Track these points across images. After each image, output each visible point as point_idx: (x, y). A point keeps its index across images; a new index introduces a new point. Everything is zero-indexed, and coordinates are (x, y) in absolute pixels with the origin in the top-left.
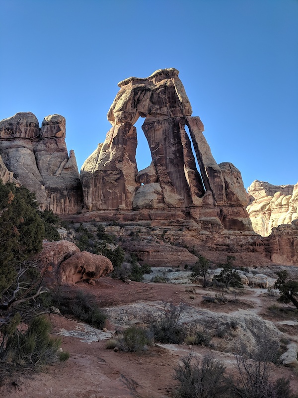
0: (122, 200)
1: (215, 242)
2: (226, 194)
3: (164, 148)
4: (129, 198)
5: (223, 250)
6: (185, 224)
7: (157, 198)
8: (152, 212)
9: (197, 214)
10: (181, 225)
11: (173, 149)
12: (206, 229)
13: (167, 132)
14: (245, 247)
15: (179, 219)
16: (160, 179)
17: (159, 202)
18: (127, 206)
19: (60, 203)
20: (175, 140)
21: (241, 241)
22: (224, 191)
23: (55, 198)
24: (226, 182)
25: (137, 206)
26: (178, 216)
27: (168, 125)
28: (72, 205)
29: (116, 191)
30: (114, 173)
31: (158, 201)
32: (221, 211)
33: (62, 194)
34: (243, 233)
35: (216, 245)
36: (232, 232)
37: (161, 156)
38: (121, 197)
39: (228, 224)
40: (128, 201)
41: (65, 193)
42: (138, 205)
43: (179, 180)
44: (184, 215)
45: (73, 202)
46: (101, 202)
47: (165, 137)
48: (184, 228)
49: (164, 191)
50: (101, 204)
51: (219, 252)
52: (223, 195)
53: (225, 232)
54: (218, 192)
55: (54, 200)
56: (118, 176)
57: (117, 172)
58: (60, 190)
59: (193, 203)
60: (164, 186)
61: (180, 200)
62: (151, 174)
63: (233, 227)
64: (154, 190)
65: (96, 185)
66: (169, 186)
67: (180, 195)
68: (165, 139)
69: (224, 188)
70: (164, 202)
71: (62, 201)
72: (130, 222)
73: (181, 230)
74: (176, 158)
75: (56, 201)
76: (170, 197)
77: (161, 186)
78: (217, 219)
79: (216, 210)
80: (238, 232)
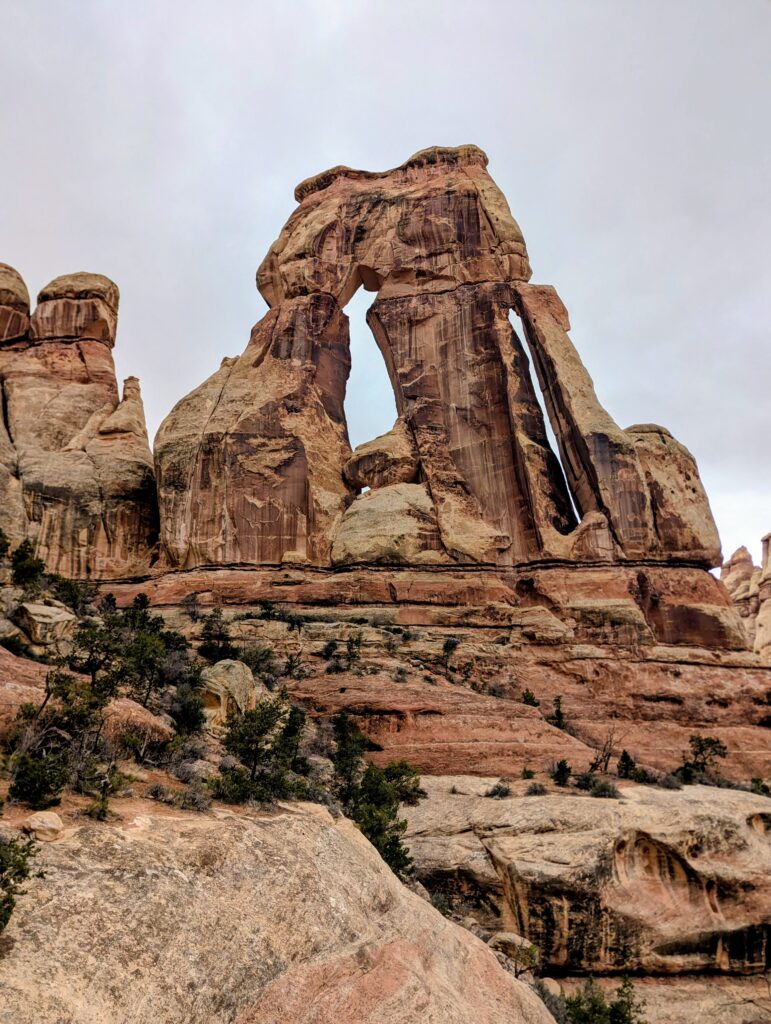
0: (295, 535)
1: (628, 685)
2: (655, 525)
3: (440, 378)
4: (320, 530)
5: (660, 717)
6: (515, 621)
7: (417, 531)
8: (401, 577)
9: (558, 588)
10: (505, 623)
11: (471, 378)
12: (593, 639)
13: (450, 330)
14: (736, 707)
15: (496, 604)
16: (428, 472)
17: (425, 547)
18: (312, 555)
19: (74, 540)
20: (477, 352)
21: (720, 686)
22: (648, 514)
23: (56, 523)
24: (653, 485)
25: (349, 555)
26: (493, 593)
27: (455, 308)
28: (118, 550)
29: (278, 503)
30: (272, 444)
31: (420, 542)
32: (642, 579)
33: (83, 510)
34: (725, 659)
35: (634, 696)
36: (683, 653)
37: (431, 400)
38: (293, 525)
39: (668, 622)
40: (316, 540)
41: (96, 507)
42: (353, 551)
43: (492, 474)
44: (512, 592)
45: (120, 539)
46: (220, 540)
47: (443, 343)
48: (515, 635)
49: (441, 508)
50: (222, 546)
51: (647, 724)
52: (645, 525)
53: (660, 650)
54: (631, 517)
55: (51, 528)
56: (285, 455)
57: (283, 442)
58: (78, 497)
59: (546, 548)
60: (440, 494)
61: (498, 539)
62: (398, 456)
63: (688, 637)
64: (406, 506)
65: (206, 483)
66: (459, 494)
67: (497, 523)
68: (444, 351)
69: (648, 503)
70: (442, 546)
71: (83, 535)
72: (323, 611)
73: (503, 641)
74: (482, 405)
75: (58, 533)
76: (462, 529)
77: (430, 494)
78: (632, 609)
79: (624, 577)
80: (707, 653)
